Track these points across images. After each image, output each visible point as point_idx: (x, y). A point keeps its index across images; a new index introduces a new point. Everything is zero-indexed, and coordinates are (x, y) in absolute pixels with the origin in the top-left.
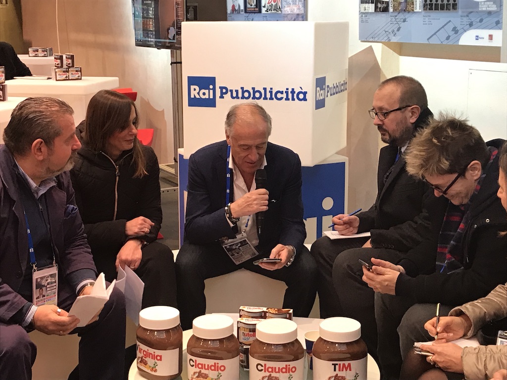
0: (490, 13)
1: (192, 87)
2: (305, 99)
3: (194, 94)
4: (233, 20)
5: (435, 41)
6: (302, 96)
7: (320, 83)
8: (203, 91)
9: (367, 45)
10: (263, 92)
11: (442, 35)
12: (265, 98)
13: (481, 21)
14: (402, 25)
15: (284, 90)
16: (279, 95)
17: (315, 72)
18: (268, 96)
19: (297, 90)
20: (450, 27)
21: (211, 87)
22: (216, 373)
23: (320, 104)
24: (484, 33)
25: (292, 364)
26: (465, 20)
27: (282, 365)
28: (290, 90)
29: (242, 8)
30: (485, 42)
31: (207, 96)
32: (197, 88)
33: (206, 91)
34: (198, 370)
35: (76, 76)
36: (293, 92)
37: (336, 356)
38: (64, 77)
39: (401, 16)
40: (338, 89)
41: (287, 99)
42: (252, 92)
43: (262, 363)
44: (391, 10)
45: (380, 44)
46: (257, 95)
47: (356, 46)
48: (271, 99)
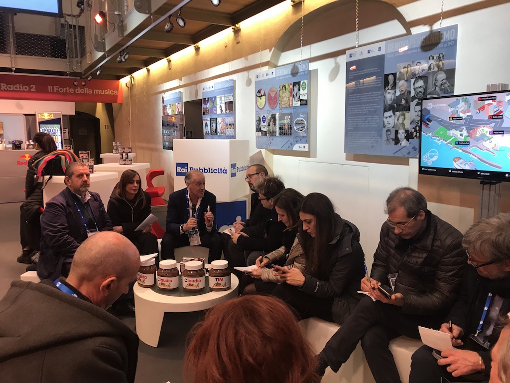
0: (304, 137)
1: (178, 167)
2: (226, 173)
3: (178, 170)
4: (206, 138)
5: (284, 148)
6: (225, 172)
7: (233, 166)
8: (182, 169)
9: (259, 150)
10: (208, 169)
11: (287, 146)
12: (209, 172)
13: (301, 140)
14: (272, 141)
15: (217, 169)
16: (215, 171)
17: (230, 161)
18: (211, 171)
19: (223, 169)
20: (289, 143)
21: (186, 167)
22: (168, 283)
23: (233, 175)
24: (302, 145)
25: (199, 278)
26: (295, 139)
27: (195, 279)
28: (220, 169)
29: (210, 132)
30: (302, 149)
31: (184, 171)
32: (180, 168)
33: (184, 169)
34: (161, 282)
35: (130, 163)
36: (221, 170)
37: (218, 275)
38: (124, 163)
39: (271, 138)
40: (242, 169)
41: (219, 173)
42: (203, 169)
43: (187, 278)
44: (268, 135)
45: (264, 150)
46: (206, 171)
47: (253, 150)
48: (212, 172)
